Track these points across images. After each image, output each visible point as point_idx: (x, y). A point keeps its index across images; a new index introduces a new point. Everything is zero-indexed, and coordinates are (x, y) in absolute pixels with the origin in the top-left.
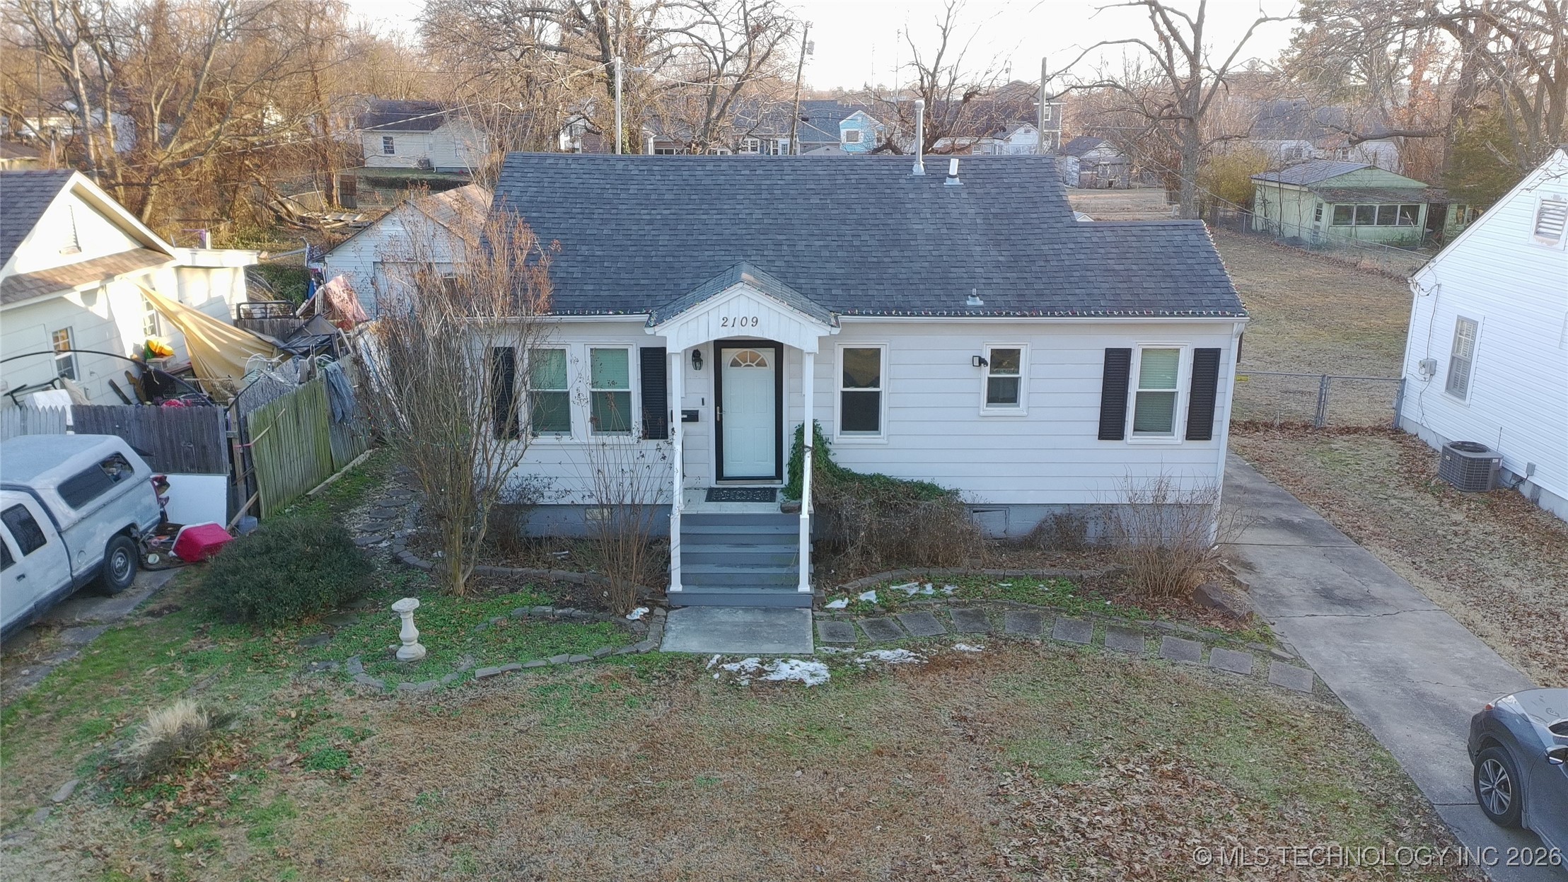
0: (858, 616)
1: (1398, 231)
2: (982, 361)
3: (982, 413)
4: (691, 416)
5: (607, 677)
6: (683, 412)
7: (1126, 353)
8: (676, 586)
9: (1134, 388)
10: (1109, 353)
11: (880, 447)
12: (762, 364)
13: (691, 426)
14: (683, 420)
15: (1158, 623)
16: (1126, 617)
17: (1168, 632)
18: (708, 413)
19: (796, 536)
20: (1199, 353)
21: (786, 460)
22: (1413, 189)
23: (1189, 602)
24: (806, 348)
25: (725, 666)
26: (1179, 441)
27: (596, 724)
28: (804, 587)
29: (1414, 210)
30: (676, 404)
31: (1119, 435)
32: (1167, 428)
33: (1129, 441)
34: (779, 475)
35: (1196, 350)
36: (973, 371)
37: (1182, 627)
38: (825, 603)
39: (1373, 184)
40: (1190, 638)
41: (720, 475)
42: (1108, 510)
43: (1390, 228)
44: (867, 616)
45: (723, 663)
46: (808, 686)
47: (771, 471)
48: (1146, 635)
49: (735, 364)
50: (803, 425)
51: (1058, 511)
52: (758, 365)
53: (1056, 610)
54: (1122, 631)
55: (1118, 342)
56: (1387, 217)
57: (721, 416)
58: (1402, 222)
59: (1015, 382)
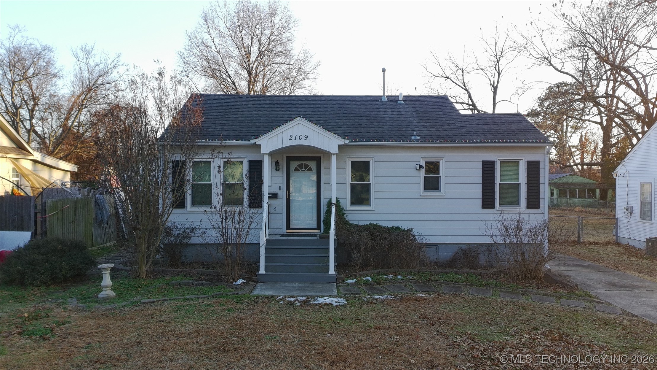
0: (361, 285)
1: (587, 200)
2: (421, 167)
3: (422, 194)
4: (273, 196)
5: (218, 302)
6: (269, 194)
7: (493, 163)
8: (262, 271)
9: (498, 181)
10: (484, 162)
11: (370, 212)
12: (310, 170)
13: (273, 202)
14: (269, 197)
15: (527, 289)
16: (509, 287)
17: (534, 293)
18: (282, 194)
19: (328, 249)
20: (529, 163)
21: (322, 218)
22: (591, 184)
23: (542, 282)
24: (332, 151)
25: (287, 299)
26: (524, 209)
27: (207, 318)
28: (332, 271)
29: (594, 192)
30: (266, 191)
31: (492, 206)
32: (516, 203)
33: (498, 209)
34: (319, 227)
35: (527, 161)
36: (415, 173)
37: (540, 292)
38: (343, 281)
39: (574, 182)
40: (547, 295)
41: (288, 227)
42: (489, 247)
43: (584, 199)
44: (366, 286)
45: (286, 297)
46: (334, 306)
47: (315, 225)
48: (522, 294)
49: (296, 170)
50: (331, 199)
51: (464, 247)
52: (308, 170)
53: (470, 285)
54: (509, 292)
55: (489, 157)
56: (582, 194)
57: (289, 195)
58: (589, 197)
59: (438, 178)
